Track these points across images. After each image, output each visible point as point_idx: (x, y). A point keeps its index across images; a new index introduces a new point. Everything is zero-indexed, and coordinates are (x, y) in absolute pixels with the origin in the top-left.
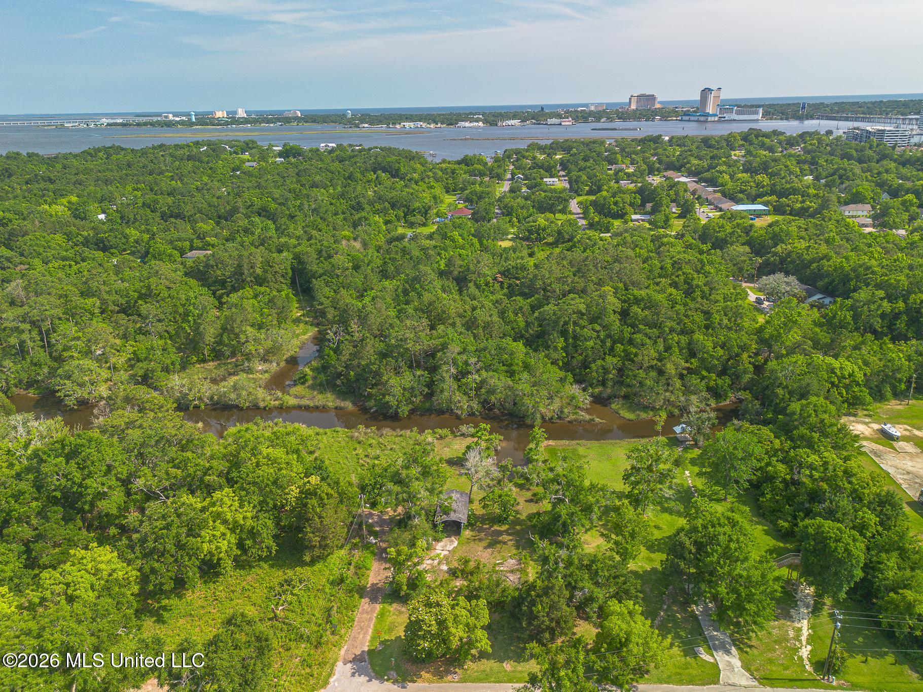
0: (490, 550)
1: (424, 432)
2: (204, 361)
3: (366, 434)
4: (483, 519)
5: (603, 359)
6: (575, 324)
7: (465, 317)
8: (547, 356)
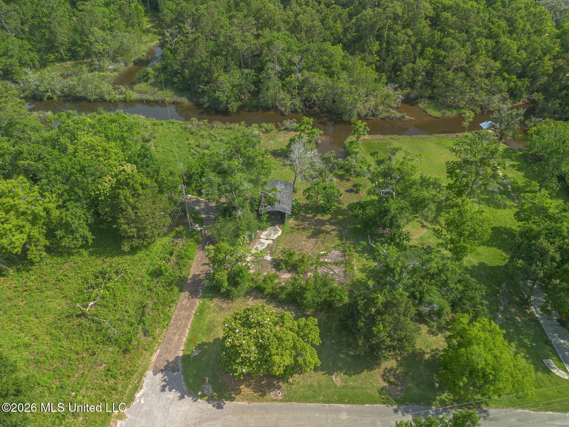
0: (313, 240)
1: (251, 126)
2: (62, 60)
3: (198, 125)
4: (306, 208)
5: (414, 62)
6: (390, 29)
7: (288, 23)
8: (363, 59)
